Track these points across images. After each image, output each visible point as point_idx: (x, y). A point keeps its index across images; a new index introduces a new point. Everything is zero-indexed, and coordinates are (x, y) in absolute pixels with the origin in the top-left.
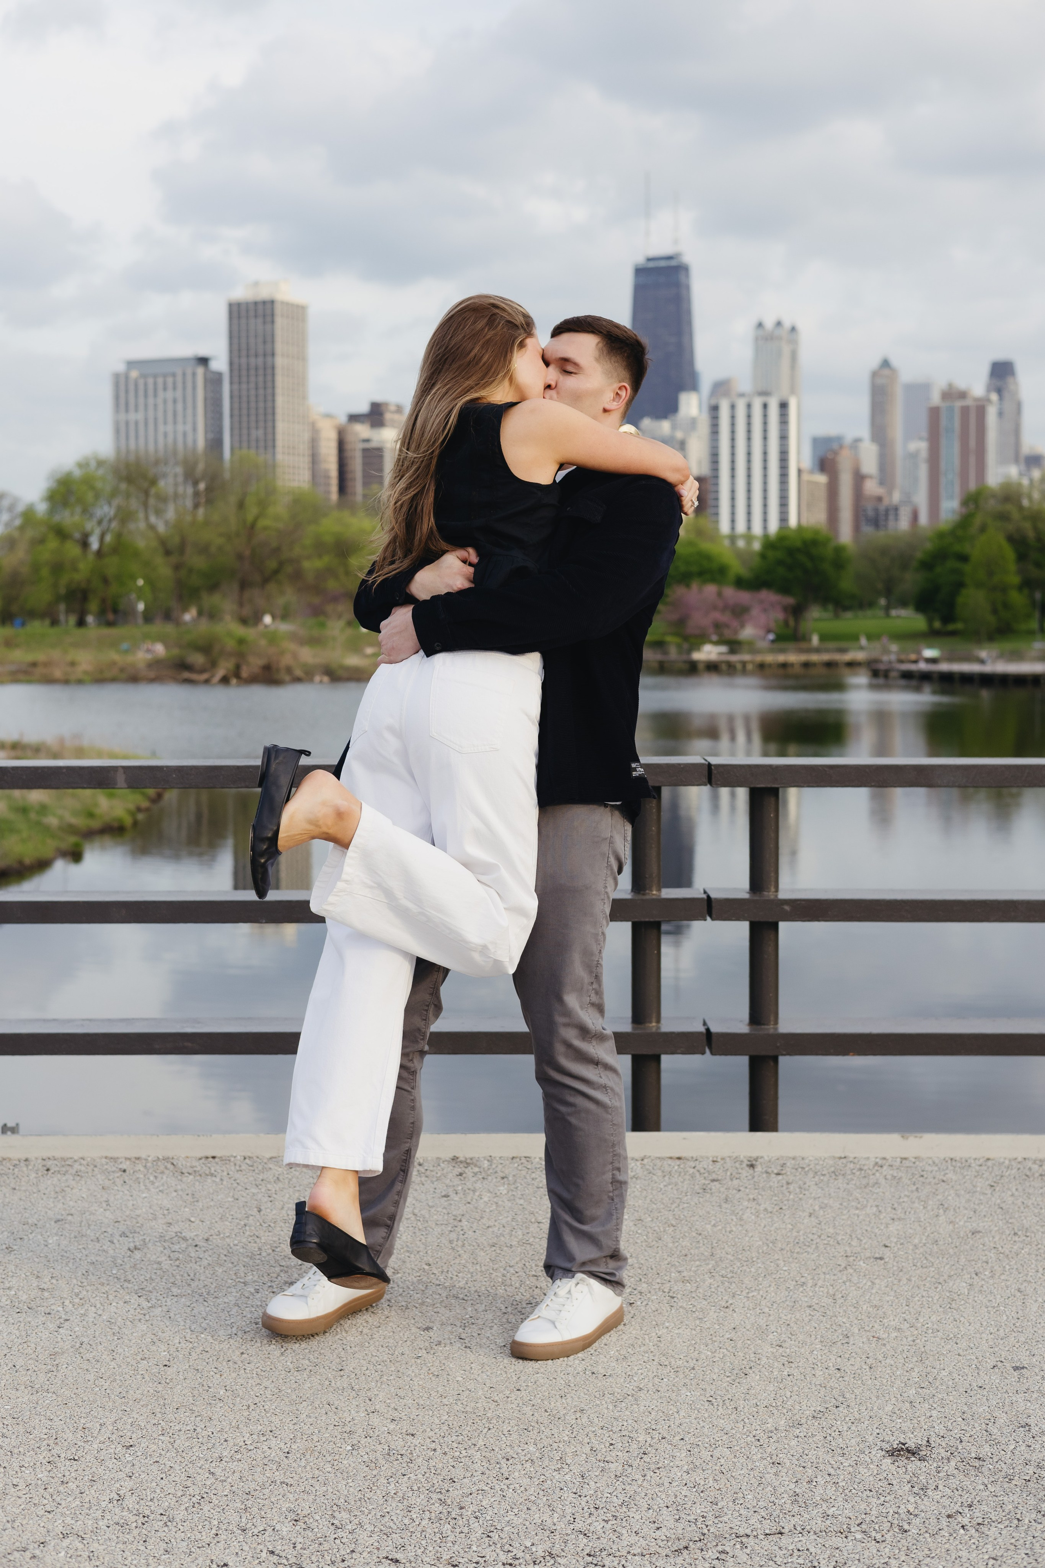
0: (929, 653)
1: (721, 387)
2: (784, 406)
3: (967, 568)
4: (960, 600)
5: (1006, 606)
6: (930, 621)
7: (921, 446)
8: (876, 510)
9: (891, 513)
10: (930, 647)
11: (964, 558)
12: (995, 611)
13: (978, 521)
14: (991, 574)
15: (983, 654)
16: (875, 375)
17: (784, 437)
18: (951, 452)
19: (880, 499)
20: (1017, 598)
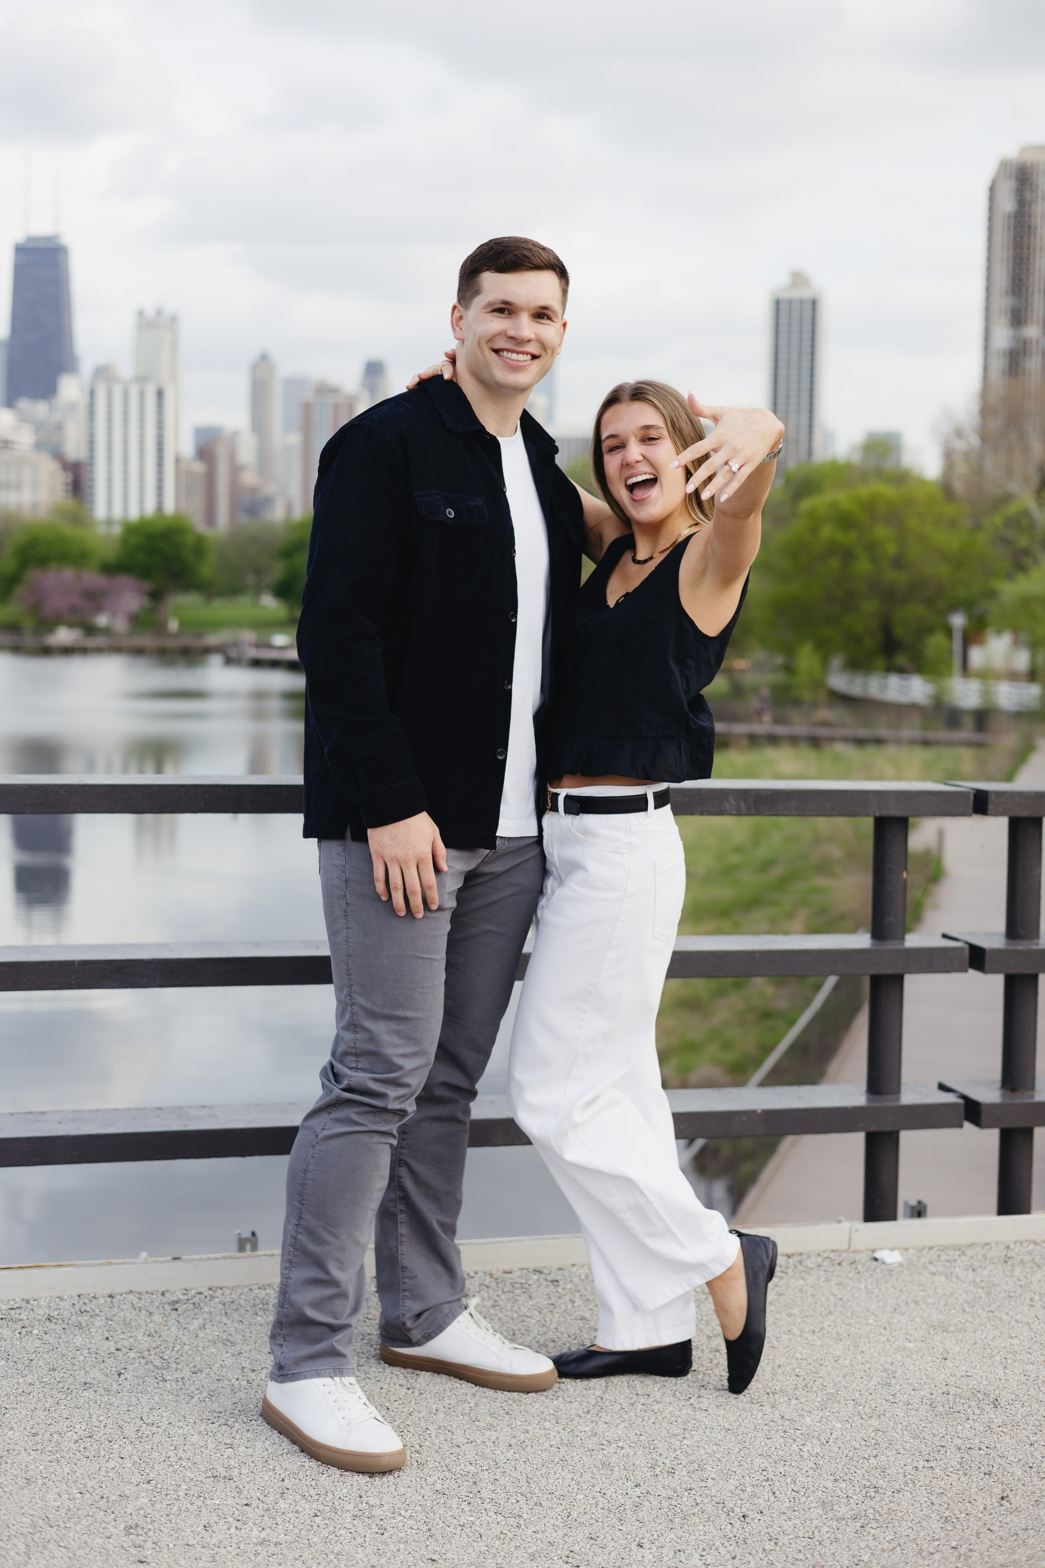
1: (102, 372)
6: (291, 609)
8: (253, 501)
9: (268, 504)
16: (254, 368)
17: (160, 426)
19: (256, 487)
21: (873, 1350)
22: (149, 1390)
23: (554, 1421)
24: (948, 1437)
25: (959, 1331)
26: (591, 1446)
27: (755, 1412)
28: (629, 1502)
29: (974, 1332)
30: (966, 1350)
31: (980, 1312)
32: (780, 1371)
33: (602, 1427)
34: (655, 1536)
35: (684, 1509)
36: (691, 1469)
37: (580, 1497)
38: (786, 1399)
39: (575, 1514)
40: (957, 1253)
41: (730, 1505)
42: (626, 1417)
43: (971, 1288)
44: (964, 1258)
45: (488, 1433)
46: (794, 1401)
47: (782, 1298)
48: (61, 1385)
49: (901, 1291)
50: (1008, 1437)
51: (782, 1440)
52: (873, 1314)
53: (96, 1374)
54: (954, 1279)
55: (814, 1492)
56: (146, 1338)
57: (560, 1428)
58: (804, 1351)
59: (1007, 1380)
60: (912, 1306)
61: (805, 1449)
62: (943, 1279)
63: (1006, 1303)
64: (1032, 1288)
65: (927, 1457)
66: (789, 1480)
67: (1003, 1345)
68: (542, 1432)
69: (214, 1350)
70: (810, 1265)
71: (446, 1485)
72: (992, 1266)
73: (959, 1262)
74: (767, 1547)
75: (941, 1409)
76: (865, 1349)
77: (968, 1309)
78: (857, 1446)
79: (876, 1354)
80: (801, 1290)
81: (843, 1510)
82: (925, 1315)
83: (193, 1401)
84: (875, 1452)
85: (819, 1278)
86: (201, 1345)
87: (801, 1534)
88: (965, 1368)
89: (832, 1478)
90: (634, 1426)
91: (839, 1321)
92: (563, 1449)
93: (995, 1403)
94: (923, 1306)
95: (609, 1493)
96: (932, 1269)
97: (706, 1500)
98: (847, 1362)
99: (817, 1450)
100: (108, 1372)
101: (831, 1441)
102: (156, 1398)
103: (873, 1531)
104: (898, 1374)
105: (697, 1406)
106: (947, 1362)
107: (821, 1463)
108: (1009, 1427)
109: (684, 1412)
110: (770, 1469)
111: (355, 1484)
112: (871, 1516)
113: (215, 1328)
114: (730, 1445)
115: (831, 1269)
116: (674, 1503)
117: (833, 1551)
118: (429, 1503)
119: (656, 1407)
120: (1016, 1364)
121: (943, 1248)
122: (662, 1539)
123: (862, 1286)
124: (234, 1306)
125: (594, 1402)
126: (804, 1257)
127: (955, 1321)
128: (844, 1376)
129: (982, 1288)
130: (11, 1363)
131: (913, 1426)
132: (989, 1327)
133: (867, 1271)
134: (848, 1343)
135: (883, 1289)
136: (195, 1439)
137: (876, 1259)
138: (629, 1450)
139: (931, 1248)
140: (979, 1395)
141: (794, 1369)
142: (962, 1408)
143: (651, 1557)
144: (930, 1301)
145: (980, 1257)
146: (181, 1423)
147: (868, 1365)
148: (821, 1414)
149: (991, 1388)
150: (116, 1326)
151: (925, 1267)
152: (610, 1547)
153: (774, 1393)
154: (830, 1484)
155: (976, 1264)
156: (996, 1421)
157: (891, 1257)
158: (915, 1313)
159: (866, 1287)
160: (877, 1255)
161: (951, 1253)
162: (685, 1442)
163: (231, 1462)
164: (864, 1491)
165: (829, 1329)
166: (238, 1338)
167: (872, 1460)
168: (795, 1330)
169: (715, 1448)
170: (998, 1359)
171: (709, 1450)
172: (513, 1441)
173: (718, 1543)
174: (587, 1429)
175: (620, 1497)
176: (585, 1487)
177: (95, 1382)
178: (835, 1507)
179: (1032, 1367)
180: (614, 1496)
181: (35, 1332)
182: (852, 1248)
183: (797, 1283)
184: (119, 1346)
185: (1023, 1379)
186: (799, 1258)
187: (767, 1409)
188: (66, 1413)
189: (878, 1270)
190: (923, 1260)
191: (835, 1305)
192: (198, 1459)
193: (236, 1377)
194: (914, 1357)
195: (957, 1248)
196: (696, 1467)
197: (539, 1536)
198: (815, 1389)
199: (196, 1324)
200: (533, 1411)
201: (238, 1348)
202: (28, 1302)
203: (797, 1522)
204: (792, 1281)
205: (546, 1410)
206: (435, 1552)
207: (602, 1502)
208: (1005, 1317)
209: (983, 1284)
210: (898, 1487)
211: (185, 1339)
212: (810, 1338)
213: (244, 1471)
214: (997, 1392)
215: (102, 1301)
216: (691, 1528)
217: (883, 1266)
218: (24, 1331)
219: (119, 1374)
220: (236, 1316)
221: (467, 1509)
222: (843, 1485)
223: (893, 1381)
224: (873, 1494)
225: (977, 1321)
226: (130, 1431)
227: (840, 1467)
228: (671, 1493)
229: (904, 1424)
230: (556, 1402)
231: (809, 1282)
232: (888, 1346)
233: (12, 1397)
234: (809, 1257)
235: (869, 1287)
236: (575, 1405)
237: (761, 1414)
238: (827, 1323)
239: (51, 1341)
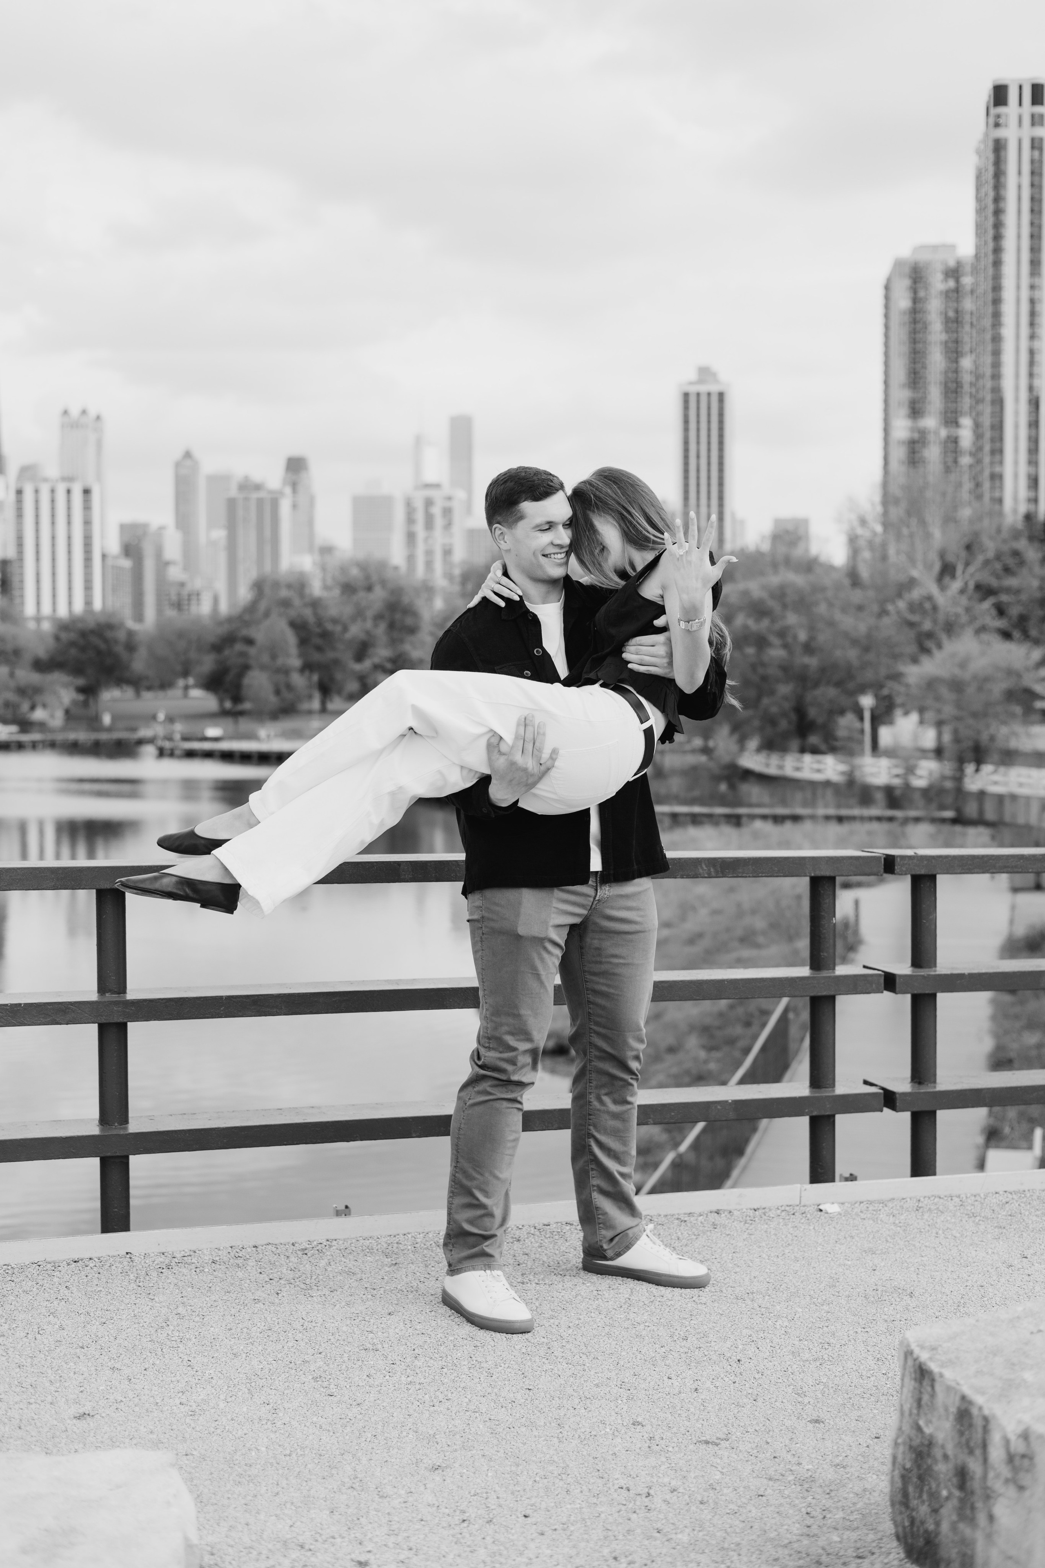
0: (212, 731)
1: (28, 471)
2: (87, 492)
3: (252, 651)
4: (246, 681)
5: (289, 687)
6: (221, 701)
7: (220, 534)
8: (179, 594)
9: (194, 598)
10: (216, 725)
11: (250, 642)
12: (278, 692)
13: (263, 606)
14: (274, 657)
15: (262, 733)
16: (178, 465)
17: (87, 523)
18: (248, 540)
19: (182, 585)
20: (298, 680)
21: (821, 1266)
22: (303, 1302)
23: (597, 1313)
24: (878, 1314)
25: (884, 1253)
26: (626, 1326)
27: (740, 1304)
28: (658, 1356)
29: (895, 1254)
30: (889, 1264)
31: (899, 1241)
32: (756, 1280)
33: (632, 1316)
34: (679, 1373)
35: (697, 1358)
36: (699, 1337)
37: (623, 1354)
38: (761, 1296)
39: (622, 1363)
40: (881, 1205)
41: (728, 1355)
42: (648, 1309)
43: (892, 1227)
44: (886, 1208)
45: (552, 1321)
46: (767, 1297)
47: (753, 1237)
48: (237, 1301)
49: (840, 1230)
50: (920, 1314)
51: (760, 1319)
52: (820, 1244)
53: (259, 1294)
54: (879, 1222)
55: (786, 1347)
56: (289, 1272)
57: (603, 1316)
58: (772, 1268)
59: (919, 1281)
60: (849, 1239)
61: (778, 1324)
62: (871, 1222)
63: (918, 1236)
64: (937, 1226)
65: (863, 1326)
66: (768, 1341)
67: (916, 1261)
68: (590, 1319)
69: (341, 1278)
70: (772, 1215)
71: (529, 1349)
72: (907, 1213)
73: (882, 1211)
74: (757, 1376)
75: (872, 1299)
76: (816, 1265)
77: (890, 1240)
78: (814, 1321)
79: (824, 1269)
80: (766, 1232)
81: (807, 1356)
82: (859, 1244)
83: (336, 1308)
84: (827, 1324)
85: (779, 1224)
86: (331, 1275)
87: (779, 1369)
88: (889, 1275)
89: (798, 1339)
90: (655, 1314)
91: (796, 1249)
92: (607, 1329)
93: (911, 1295)
94: (857, 1239)
95: (643, 1352)
96: (863, 1216)
97: (712, 1353)
98: (804, 1274)
99: (786, 1323)
100: (269, 1292)
101: (795, 1319)
102: (309, 1306)
103: (828, 1367)
104: (841, 1280)
105: (698, 1302)
106: (875, 1272)
107: (789, 1331)
108: (921, 1308)
109: (689, 1305)
110: (753, 1335)
111: (465, 1351)
112: (827, 1359)
113: (338, 1264)
114: (725, 1323)
115: (788, 1217)
116: (689, 1355)
117: (801, 1377)
118: (519, 1360)
119: (669, 1303)
120: (926, 1272)
121: (871, 1202)
122: (684, 1374)
123: (811, 1228)
124: (347, 1251)
125: (624, 1301)
126: (767, 1210)
127: (881, 1247)
128: (802, 1282)
129: (900, 1227)
130: (197, 1290)
131: (853, 1309)
132: (905, 1250)
133: (814, 1218)
134: (803, 1262)
135: (827, 1229)
136: (345, 1329)
137: (821, 1210)
138: (654, 1327)
139: (861, 1203)
140: (899, 1290)
141: (765, 1279)
142: (887, 1298)
143: (678, 1384)
144: (863, 1236)
145: (898, 1208)
146: (332, 1321)
147: (819, 1275)
148: (787, 1304)
149: (908, 1286)
150: (265, 1266)
151: (857, 1215)
152: (649, 1379)
153: (752, 1293)
154: (797, 1343)
155: (895, 1212)
156: (911, 1305)
157: (832, 1208)
158: (851, 1243)
159: (814, 1228)
160: (821, 1207)
161: (876, 1205)
162: (692, 1322)
163: (374, 1341)
164: (821, 1346)
165: (789, 1255)
166: (357, 1270)
167: (825, 1328)
168: (764, 1256)
169: (714, 1325)
170: (912, 1269)
171: (711, 1326)
172: (571, 1325)
173: (722, 1376)
174: (622, 1316)
175: (651, 1353)
176: (626, 1348)
177: (261, 1299)
178: (801, 1355)
179: (937, 1273)
180: (647, 1352)
181: (206, 1270)
182: (802, 1204)
183: (763, 1227)
184: (271, 1277)
185: (931, 1280)
186: (763, 1211)
187: (748, 1302)
188: (247, 1317)
189: (822, 1217)
190: (855, 1210)
191: (792, 1240)
192: (350, 1339)
193: (363, 1293)
194: (852, 1269)
195: (881, 1202)
196: (702, 1335)
197: (599, 1375)
198: (781, 1290)
199: (323, 1263)
200: (582, 1307)
201: (359, 1276)
202: (195, 1252)
203: (776, 1363)
204: (759, 1225)
205: (590, 1307)
206: (530, 1385)
207: (639, 1356)
208: (917, 1244)
209: (901, 1225)
210: (844, 1343)
211: (318, 1272)
212: (775, 1260)
213: (386, 1346)
214: (912, 1288)
215: (249, 1250)
216: (703, 1368)
217: (826, 1215)
218: (198, 1270)
219: (278, 1294)
220: (351, 1257)
221: (546, 1362)
222: (806, 1343)
223: (837, 1284)
224: (827, 1347)
225: (897, 1247)
226: (297, 1325)
227: (803, 1333)
228: (686, 1350)
229: (847, 1308)
230: (597, 1302)
231: (772, 1226)
232: (832, 1263)
233: (205, 1309)
234: (770, 1210)
235: (816, 1228)
236: (610, 1303)
237: (744, 1305)
238: (787, 1251)
239: (220, 1275)
